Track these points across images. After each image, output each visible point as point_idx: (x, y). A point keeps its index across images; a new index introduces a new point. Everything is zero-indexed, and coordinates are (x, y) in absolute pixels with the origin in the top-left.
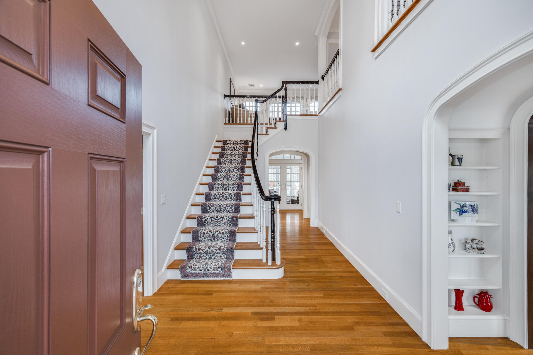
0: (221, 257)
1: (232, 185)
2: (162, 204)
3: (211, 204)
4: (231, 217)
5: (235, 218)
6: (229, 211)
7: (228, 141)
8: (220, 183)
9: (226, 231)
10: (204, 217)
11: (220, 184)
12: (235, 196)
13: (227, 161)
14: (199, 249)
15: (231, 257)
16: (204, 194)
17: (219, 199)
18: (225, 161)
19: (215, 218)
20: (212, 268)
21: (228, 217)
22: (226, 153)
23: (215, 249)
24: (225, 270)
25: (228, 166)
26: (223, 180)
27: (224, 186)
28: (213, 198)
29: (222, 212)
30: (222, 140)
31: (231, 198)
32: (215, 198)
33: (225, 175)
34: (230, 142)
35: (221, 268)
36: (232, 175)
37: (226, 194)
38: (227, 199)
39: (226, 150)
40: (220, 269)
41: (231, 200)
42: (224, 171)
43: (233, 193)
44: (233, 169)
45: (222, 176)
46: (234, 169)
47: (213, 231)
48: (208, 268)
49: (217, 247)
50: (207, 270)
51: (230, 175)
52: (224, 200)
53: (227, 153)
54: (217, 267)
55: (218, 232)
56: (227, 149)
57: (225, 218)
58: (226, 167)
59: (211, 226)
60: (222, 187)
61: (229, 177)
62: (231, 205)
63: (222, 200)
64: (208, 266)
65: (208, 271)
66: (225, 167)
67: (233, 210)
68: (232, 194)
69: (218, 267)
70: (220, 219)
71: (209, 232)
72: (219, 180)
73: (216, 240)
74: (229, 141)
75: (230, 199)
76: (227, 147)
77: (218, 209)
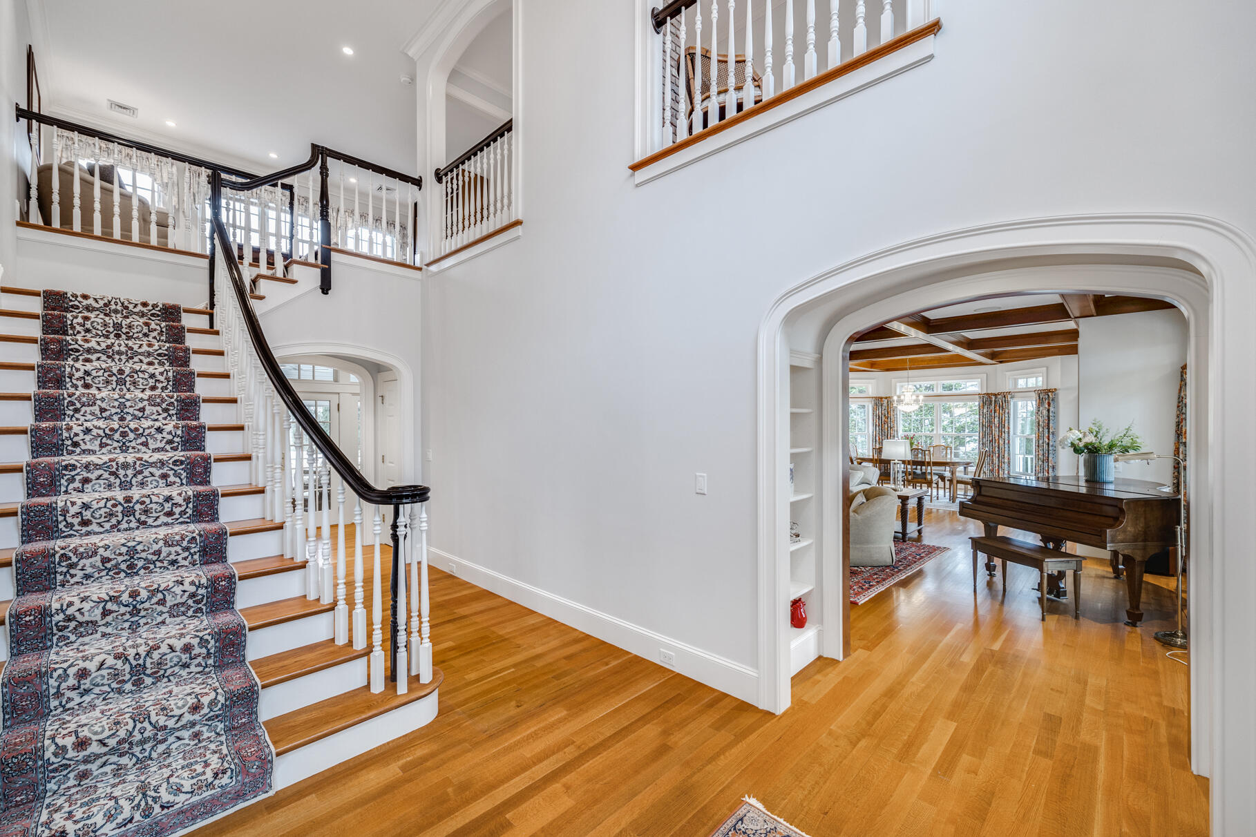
0: (196, 735)
3: (81, 550)
4: (204, 581)
5: (223, 583)
6: (173, 562)
7: (75, 296)
8: (100, 462)
9: (201, 634)
10: (56, 606)
11: (97, 467)
12: (191, 505)
13: (99, 374)
14: (84, 744)
15: (244, 720)
16: (15, 514)
17: (107, 526)
18: (87, 373)
20: (187, 788)
21: (192, 583)
22: (80, 342)
23: (173, 716)
24: (248, 773)
25: (116, 396)
26: (97, 448)
27: (122, 472)
28: (71, 526)
29: (142, 572)
30: (41, 289)
31: (170, 514)
32: (85, 523)
33: (112, 430)
34: (85, 302)
35: (229, 773)
36: (149, 428)
37: (148, 501)
38: (150, 521)
39: (70, 332)
40: (225, 780)
41: (169, 520)
42: (93, 414)
43: (180, 494)
44: (141, 405)
45: (95, 432)
46: (147, 408)
47: (132, 652)
48: (166, 797)
49: (181, 703)
50: (157, 809)
51: (137, 429)
52: (134, 525)
53: (86, 345)
54: (209, 775)
55: (164, 648)
56: (78, 328)
57: (178, 590)
58: (103, 400)
59: (99, 635)
61: (132, 436)
62: (187, 539)
63: (124, 525)
64: (163, 790)
65: (166, 811)
67: (196, 557)
68: (179, 500)
69: (216, 775)
70: (149, 598)
71: (110, 661)
72: (78, 450)
73: (148, 681)
74: (79, 299)
75: (164, 519)
76: (80, 320)
77: (117, 566)
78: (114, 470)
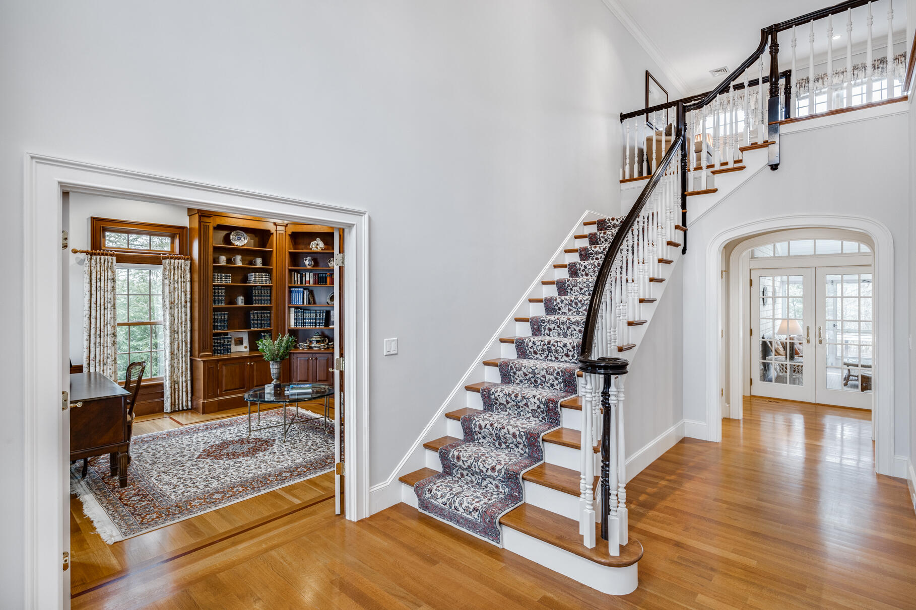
0: (497, 487)
1: (578, 323)
2: (386, 355)
3: (517, 366)
4: (543, 400)
5: (552, 405)
6: (552, 385)
7: (609, 220)
8: (553, 319)
9: (521, 430)
10: (493, 391)
11: (553, 322)
12: (575, 351)
13: (590, 267)
14: (458, 458)
15: (516, 494)
16: (513, 342)
17: (544, 356)
18: (585, 267)
19: (513, 396)
20: (463, 506)
21: (538, 399)
22: (593, 249)
23: (486, 468)
24: (485, 521)
25: (585, 280)
26: (567, 311)
27: (561, 326)
28: (530, 352)
29: (540, 386)
30: (596, 220)
31: (567, 355)
32: (535, 353)
33: (571, 301)
34: (613, 222)
35: (478, 512)
36: (586, 300)
37: (556, 344)
38: (560, 357)
39: (599, 242)
40: (476, 515)
41: (567, 359)
42: (577, 291)
43: (570, 343)
45: (565, 302)
47: (496, 425)
48: (457, 505)
49: (491, 462)
50: (453, 508)
51: (581, 301)
52: (553, 358)
53: (595, 250)
54: (472, 507)
55: (505, 431)
56: (602, 240)
57: (532, 400)
58: (580, 283)
59: (507, 413)
60: (556, 328)
61: (580, 305)
62: (556, 372)
63: (549, 358)
64: (459, 499)
65: (456, 511)
66: (578, 281)
67: (562, 385)
68: (569, 347)
69: (474, 509)
70: (521, 401)
71: (488, 426)
72: (561, 312)
74: (611, 221)
75: (565, 358)
76: (602, 235)
77: (530, 379)
78: (558, 325)
